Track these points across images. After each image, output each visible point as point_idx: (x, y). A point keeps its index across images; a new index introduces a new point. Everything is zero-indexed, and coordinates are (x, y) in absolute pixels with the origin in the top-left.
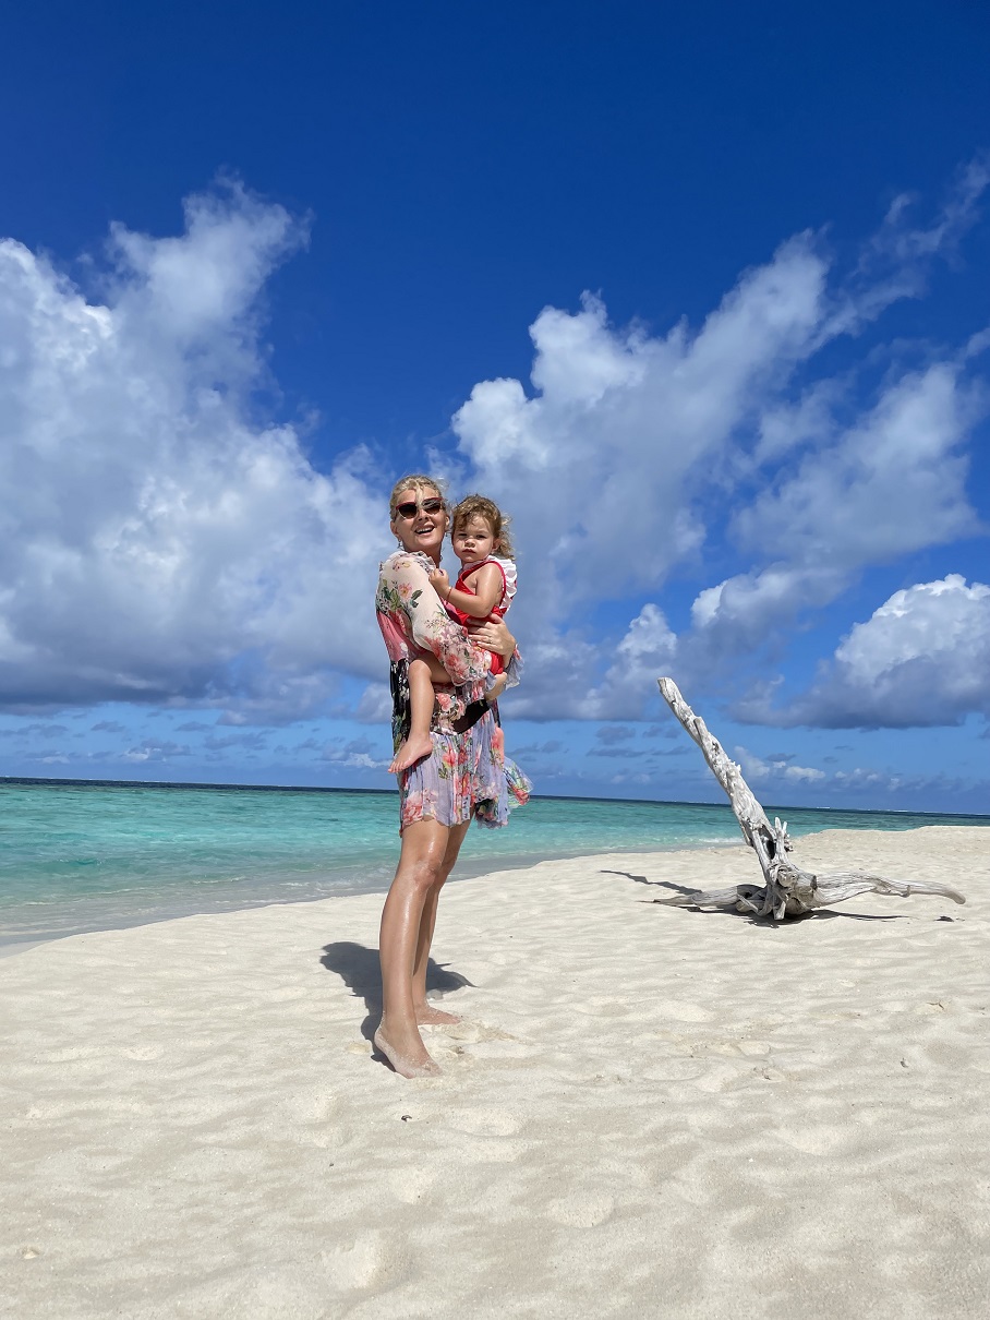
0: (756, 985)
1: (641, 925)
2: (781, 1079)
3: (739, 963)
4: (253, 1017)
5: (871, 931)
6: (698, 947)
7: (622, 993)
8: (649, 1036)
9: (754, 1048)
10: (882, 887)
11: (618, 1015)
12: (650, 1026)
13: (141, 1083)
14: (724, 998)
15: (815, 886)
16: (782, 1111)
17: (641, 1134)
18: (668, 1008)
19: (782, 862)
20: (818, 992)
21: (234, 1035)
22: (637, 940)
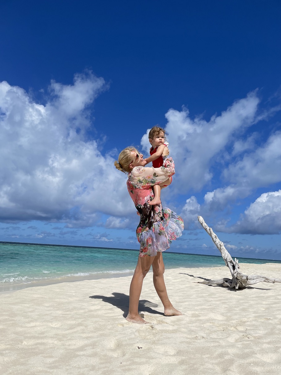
0: (236, 309)
1: (196, 289)
2: (253, 339)
3: (228, 302)
4: (86, 314)
5: (265, 293)
6: (215, 297)
7: (196, 310)
8: (208, 324)
9: (241, 328)
10: (267, 280)
11: (197, 317)
12: (208, 321)
13: (56, 334)
14: (227, 313)
15: (247, 279)
16: (256, 349)
17: (215, 355)
18: (212, 315)
19: (237, 271)
20: (254, 311)
21: (82, 320)
22: (196, 294)
